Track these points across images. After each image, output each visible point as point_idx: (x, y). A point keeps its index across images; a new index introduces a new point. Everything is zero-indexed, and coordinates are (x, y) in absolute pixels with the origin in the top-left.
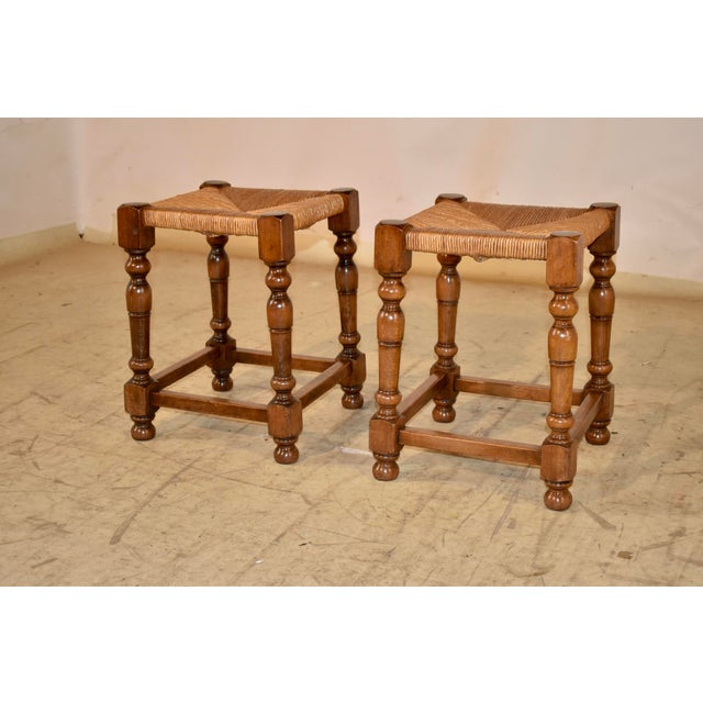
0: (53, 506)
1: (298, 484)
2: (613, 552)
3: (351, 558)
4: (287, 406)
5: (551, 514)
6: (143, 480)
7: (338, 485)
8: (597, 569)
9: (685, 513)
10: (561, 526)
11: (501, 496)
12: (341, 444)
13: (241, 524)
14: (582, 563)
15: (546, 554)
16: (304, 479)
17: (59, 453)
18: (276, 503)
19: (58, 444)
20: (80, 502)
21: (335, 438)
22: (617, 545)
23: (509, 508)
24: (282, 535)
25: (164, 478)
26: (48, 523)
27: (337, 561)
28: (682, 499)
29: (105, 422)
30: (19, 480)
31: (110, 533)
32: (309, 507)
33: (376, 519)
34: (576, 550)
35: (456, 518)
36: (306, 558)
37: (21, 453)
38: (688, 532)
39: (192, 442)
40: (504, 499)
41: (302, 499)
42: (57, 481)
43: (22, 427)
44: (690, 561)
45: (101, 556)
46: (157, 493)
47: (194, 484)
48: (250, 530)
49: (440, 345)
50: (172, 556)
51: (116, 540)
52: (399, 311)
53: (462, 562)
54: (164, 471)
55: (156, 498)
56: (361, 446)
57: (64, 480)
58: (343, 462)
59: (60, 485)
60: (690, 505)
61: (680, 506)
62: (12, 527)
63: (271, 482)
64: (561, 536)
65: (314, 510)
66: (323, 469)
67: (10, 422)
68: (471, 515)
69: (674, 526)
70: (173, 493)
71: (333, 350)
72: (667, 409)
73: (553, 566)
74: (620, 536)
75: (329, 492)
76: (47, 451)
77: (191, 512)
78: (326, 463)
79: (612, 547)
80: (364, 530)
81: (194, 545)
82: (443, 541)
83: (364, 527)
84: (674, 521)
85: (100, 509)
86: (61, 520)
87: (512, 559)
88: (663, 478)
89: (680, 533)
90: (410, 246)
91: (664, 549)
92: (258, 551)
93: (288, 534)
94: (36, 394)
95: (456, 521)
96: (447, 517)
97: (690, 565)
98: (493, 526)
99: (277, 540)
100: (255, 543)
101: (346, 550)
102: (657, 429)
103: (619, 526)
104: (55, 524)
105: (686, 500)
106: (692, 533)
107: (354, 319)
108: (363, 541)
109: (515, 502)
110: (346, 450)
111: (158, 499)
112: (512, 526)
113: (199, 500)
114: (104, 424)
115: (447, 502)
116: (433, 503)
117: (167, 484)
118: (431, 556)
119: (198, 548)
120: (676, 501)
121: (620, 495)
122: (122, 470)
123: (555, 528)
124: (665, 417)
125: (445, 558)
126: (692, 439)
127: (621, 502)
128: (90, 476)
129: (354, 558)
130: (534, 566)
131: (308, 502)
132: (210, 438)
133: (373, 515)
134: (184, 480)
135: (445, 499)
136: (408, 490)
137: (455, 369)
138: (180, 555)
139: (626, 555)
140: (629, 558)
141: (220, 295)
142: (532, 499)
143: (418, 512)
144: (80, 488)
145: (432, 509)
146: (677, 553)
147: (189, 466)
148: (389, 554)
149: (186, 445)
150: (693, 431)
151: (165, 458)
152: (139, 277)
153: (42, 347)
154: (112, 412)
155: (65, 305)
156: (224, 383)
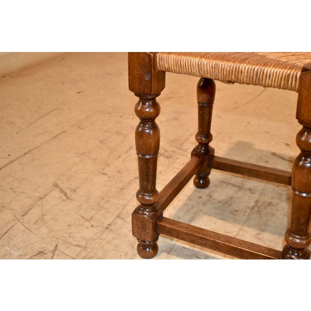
29: (113, 228)
43: (44, 231)
67: (35, 223)
94: (57, 186)
114: (111, 231)
152: (148, 121)
153: (64, 132)
154: (117, 213)
155: (79, 93)
156: (203, 183)
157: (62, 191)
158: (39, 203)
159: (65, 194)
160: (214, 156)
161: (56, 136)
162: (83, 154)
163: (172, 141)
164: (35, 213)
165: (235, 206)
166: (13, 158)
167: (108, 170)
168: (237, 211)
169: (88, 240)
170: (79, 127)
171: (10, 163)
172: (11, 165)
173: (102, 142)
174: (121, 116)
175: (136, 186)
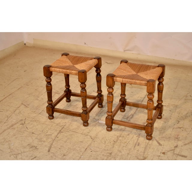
0: (33, 141)
1: (89, 133)
2: (161, 152)
3: (102, 155)
4: (86, 114)
5: (147, 141)
6: (53, 132)
7: (98, 133)
8: (157, 157)
9: (178, 140)
10: (150, 145)
11: (136, 136)
12: (98, 120)
13: (77, 145)
14: (154, 156)
15: (146, 153)
16: (90, 131)
17: (32, 124)
18: (84, 139)
19: (31, 121)
20: (39, 140)
21: (97, 118)
22: (162, 150)
23: (138, 140)
24: (86, 149)
25: (58, 131)
26: (33, 146)
27: (99, 156)
28: (178, 136)
29: (41, 113)
30: (24, 133)
31: (47, 149)
32: (92, 140)
33: (108, 143)
34: (153, 152)
35: (126, 143)
36: (92, 155)
37: (23, 124)
38: (178, 146)
39: (63, 120)
40: (137, 137)
41: (90, 138)
42: (33, 133)
43: (21, 115)
44: (178, 155)
45: (46, 156)
46: (56, 137)
47: (65, 133)
48: (79, 147)
49: (121, 95)
50: (62, 155)
51: (49, 151)
52: (112, 95)
53: (127, 156)
54: (57, 129)
55: (56, 138)
56: (103, 120)
57: (34, 133)
58: (99, 126)
59: (34, 134)
60: (179, 138)
61: (177, 138)
62: (25, 147)
63: (83, 132)
64: (150, 148)
65: (93, 141)
66: (94, 128)
67: (18, 114)
68: (129, 142)
69: (175, 145)
70: (60, 136)
71: (96, 94)
72: (176, 107)
73: (147, 157)
74: (163, 148)
75: (96, 135)
76: (29, 123)
77: (65, 142)
78: (95, 126)
79: (161, 151)
80: (105, 147)
81: (67, 152)
82: (123, 150)
83: (105, 146)
84: (176, 143)
85: (44, 142)
86: (36, 145)
87: (138, 155)
88: (174, 129)
89: (176, 147)
90: (115, 80)
91: (172, 151)
92: (81, 153)
93: (88, 148)
94: (23, 104)
95: (126, 144)
96: (124, 142)
97: (178, 156)
98: (134, 145)
99: (85, 150)
100: (81, 151)
101: (101, 153)
102: (173, 113)
103: (163, 145)
104: (34, 146)
105: (179, 137)
106: (179, 147)
107: (101, 88)
108: (105, 150)
109: (139, 137)
110: (100, 122)
111: (57, 138)
112: (138, 145)
113: (67, 138)
114: (41, 114)
115: (124, 138)
116: (120, 138)
117: (59, 133)
118: (120, 154)
119: (68, 153)
120: (176, 137)
121: (164, 135)
122: (47, 129)
123: (148, 145)
124: (176, 109)
125: (123, 155)
126: (182, 117)
127: (164, 137)
128: (40, 131)
129: (103, 155)
130: (143, 157)
131: (92, 138)
132: (67, 118)
133: (107, 142)
134: (62, 132)
135: (123, 137)
136: (114, 134)
137: (125, 100)
138: (64, 155)
139: (164, 153)
140: (165, 154)
141: (67, 80)
142: (143, 137)
143: (117, 141)
144: (38, 135)
145: (120, 140)
146: (175, 153)
147: (63, 128)
148: (111, 154)
149: (62, 121)
150: (182, 114)
151: (57, 125)
152: (49, 83)
153: (22, 87)
154: (42, 110)
155: (25, 71)
156: (69, 100)
157: (24, 105)
158: (18, 109)
159: (26, 106)
160: (71, 92)
161: (19, 89)
162: (30, 94)
163: (61, 88)
164: (18, 111)
165: (77, 106)
166: (6, 96)
167: (39, 99)
168: (77, 108)
169: (34, 117)
170: (27, 85)
171: (5, 98)
172: (6, 99)
173: (36, 90)
174: (42, 80)
175: (47, 100)
